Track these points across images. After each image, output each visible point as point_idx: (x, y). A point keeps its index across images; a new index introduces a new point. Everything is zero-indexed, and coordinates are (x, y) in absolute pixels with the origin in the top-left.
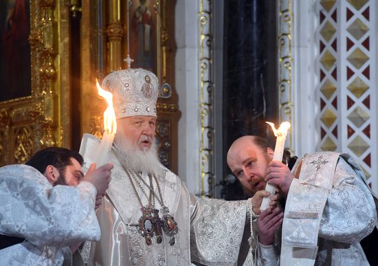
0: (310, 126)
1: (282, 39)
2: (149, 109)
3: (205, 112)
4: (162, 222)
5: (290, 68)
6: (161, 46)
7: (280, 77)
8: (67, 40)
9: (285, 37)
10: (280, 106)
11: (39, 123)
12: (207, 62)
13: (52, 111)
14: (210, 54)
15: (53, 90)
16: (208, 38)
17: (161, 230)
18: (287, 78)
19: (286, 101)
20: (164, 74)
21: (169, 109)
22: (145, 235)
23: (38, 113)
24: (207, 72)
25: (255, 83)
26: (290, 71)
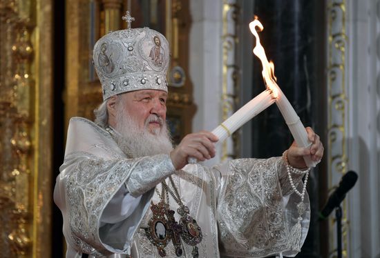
0: (369, 127)
1: (334, 11)
2: (159, 81)
3: (228, 105)
4: (180, 227)
5: (343, 49)
6: (173, 17)
7: (330, 60)
8: (48, 8)
9: (337, 8)
10: (329, 100)
11: (10, 117)
12: (231, 40)
13: (27, 102)
14: (236, 31)
15: (29, 73)
16: (233, 9)
17: (179, 238)
18: (339, 62)
19: (337, 92)
20: (176, 55)
21: (181, 101)
22: (155, 243)
23: (9, 104)
24: (231, 53)
25: (297, 68)
26: (343, 53)
